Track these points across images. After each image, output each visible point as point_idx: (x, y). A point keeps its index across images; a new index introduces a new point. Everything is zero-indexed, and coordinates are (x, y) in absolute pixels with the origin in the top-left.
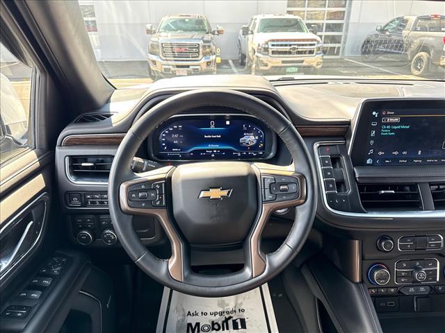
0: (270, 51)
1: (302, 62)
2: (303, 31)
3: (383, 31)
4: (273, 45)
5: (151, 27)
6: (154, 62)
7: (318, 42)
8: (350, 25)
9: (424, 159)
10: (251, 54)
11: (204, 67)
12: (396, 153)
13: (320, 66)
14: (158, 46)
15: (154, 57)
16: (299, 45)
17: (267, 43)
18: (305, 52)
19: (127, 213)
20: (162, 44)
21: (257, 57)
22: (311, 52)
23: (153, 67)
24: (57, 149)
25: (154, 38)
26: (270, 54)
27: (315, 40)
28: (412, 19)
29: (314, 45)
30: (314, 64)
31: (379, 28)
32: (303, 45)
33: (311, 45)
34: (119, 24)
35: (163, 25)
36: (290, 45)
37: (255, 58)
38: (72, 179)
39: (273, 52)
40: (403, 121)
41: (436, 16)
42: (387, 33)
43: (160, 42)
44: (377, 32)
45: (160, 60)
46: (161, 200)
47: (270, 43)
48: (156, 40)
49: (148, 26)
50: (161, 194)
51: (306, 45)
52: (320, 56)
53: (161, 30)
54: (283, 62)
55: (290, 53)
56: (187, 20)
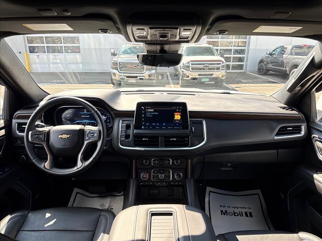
0: (190, 68)
1: (212, 74)
2: (214, 55)
3: (271, 54)
4: (192, 64)
5: (114, 51)
6: (115, 74)
7: (223, 63)
8: (250, 50)
9: (167, 127)
10: (179, 69)
11: (147, 77)
12: (154, 124)
13: (225, 78)
14: (117, 64)
15: (115, 71)
16: (210, 64)
17: (188, 63)
18: (214, 69)
19: (31, 143)
20: (120, 62)
21: (182, 71)
22: (218, 69)
23: (113, 77)
24: (13, 120)
25: (115, 59)
26: (191, 70)
27: (221, 61)
28: (289, 48)
29: (220, 64)
30: (220, 76)
31: (268, 52)
32: (212, 64)
33: (218, 64)
34: (95, 49)
35: (122, 51)
36: (204, 64)
37: (181, 72)
38: (18, 132)
39: (192, 69)
40: (155, 111)
41: (305, 45)
42: (274, 56)
43: (119, 61)
44: (267, 55)
45: (118, 72)
46: (44, 139)
47: (190, 63)
48: (116, 60)
49: (112, 51)
50: (45, 136)
51: (214, 64)
52: (224, 71)
53: (120, 53)
54: (199, 75)
55: (204, 69)
56: (137, 47)
